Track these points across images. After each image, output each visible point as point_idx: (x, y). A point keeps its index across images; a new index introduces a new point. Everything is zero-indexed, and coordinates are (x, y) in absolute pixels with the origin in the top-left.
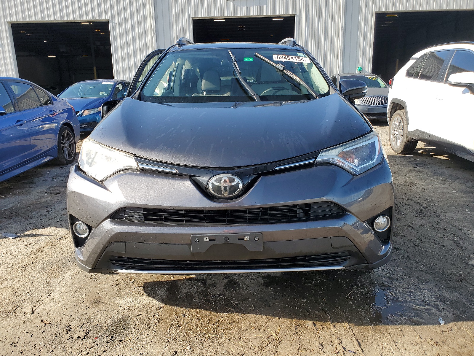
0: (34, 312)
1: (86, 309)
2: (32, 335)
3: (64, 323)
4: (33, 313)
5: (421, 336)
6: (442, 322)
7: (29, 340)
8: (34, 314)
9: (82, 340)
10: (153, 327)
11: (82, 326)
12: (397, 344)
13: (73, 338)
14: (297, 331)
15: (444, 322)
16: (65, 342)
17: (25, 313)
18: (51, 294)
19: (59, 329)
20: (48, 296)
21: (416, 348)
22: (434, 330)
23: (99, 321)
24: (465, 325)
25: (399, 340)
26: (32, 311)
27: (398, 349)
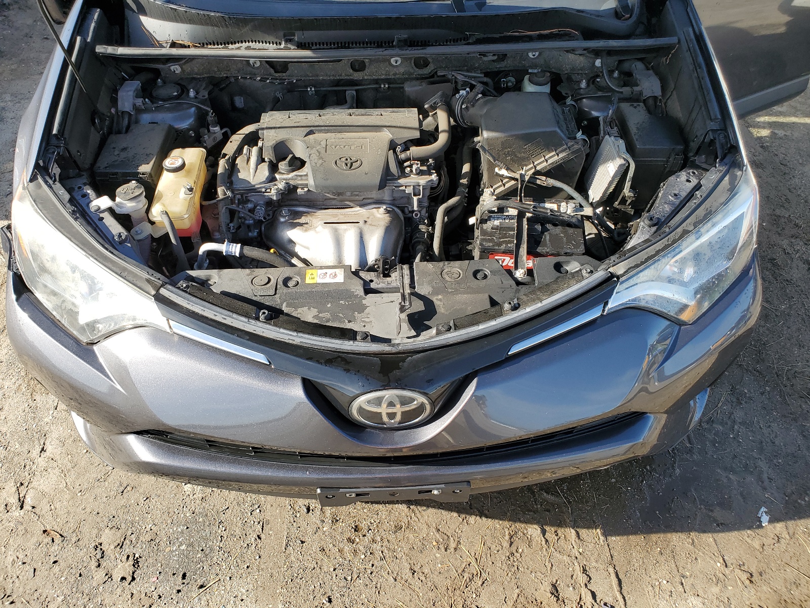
0: (23, 501)
1: (122, 492)
2: (35, 569)
3: (89, 538)
4: (22, 507)
5: (725, 558)
6: (765, 519)
7: (31, 585)
8: (25, 507)
9: (130, 584)
10: (254, 545)
11: (123, 543)
12: (683, 581)
13: (112, 580)
14: (513, 549)
15: (768, 518)
16: (100, 590)
17: (6, 505)
18: (44, 444)
19: (82, 553)
20: (41, 452)
21: (715, 590)
22: (749, 540)
23: (152, 528)
24: (802, 525)
25: (688, 570)
26: (20, 501)
27: (684, 594)
